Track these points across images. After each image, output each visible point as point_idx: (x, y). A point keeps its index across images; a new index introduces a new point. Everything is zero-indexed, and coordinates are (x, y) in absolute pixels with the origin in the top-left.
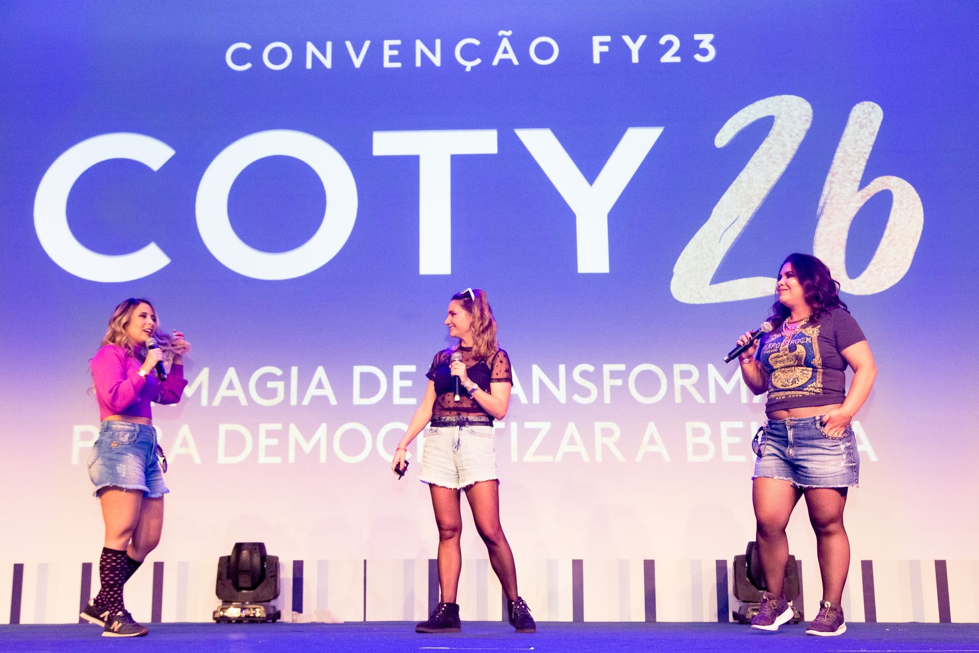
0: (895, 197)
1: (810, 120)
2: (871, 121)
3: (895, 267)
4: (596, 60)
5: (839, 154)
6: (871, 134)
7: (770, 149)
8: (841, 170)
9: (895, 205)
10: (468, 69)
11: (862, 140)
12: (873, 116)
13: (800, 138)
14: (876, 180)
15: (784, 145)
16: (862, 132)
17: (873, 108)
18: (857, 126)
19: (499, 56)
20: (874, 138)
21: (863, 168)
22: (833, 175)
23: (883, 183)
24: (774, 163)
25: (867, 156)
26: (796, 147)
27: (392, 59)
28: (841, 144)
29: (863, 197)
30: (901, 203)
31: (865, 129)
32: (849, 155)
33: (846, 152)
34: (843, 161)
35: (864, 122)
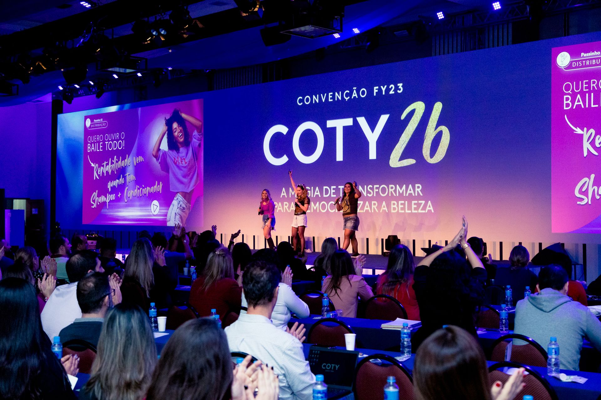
0: (443, 132)
1: (424, 109)
2: (439, 108)
3: (442, 154)
4: (375, 95)
5: (430, 120)
6: (439, 112)
7: (414, 119)
8: (430, 125)
9: (443, 135)
10: (347, 100)
11: (436, 115)
12: (440, 106)
13: (421, 115)
14: (439, 127)
15: (417, 118)
16: (437, 112)
17: (440, 104)
18: (435, 110)
19: (353, 95)
20: (439, 114)
21: (436, 124)
22: (429, 127)
23: (440, 128)
24: (415, 123)
25: (437, 120)
26: (420, 118)
27: (331, 99)
28: (431, 116)
29: (435, 133)
30: (444, 134)
31: (437, 111)
32: (433, 120)
33: (432, 119)
34: (431, 122)
35: (437, 109)
